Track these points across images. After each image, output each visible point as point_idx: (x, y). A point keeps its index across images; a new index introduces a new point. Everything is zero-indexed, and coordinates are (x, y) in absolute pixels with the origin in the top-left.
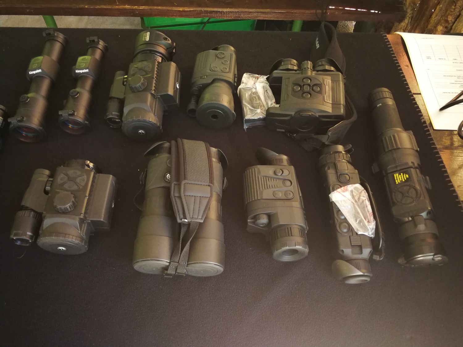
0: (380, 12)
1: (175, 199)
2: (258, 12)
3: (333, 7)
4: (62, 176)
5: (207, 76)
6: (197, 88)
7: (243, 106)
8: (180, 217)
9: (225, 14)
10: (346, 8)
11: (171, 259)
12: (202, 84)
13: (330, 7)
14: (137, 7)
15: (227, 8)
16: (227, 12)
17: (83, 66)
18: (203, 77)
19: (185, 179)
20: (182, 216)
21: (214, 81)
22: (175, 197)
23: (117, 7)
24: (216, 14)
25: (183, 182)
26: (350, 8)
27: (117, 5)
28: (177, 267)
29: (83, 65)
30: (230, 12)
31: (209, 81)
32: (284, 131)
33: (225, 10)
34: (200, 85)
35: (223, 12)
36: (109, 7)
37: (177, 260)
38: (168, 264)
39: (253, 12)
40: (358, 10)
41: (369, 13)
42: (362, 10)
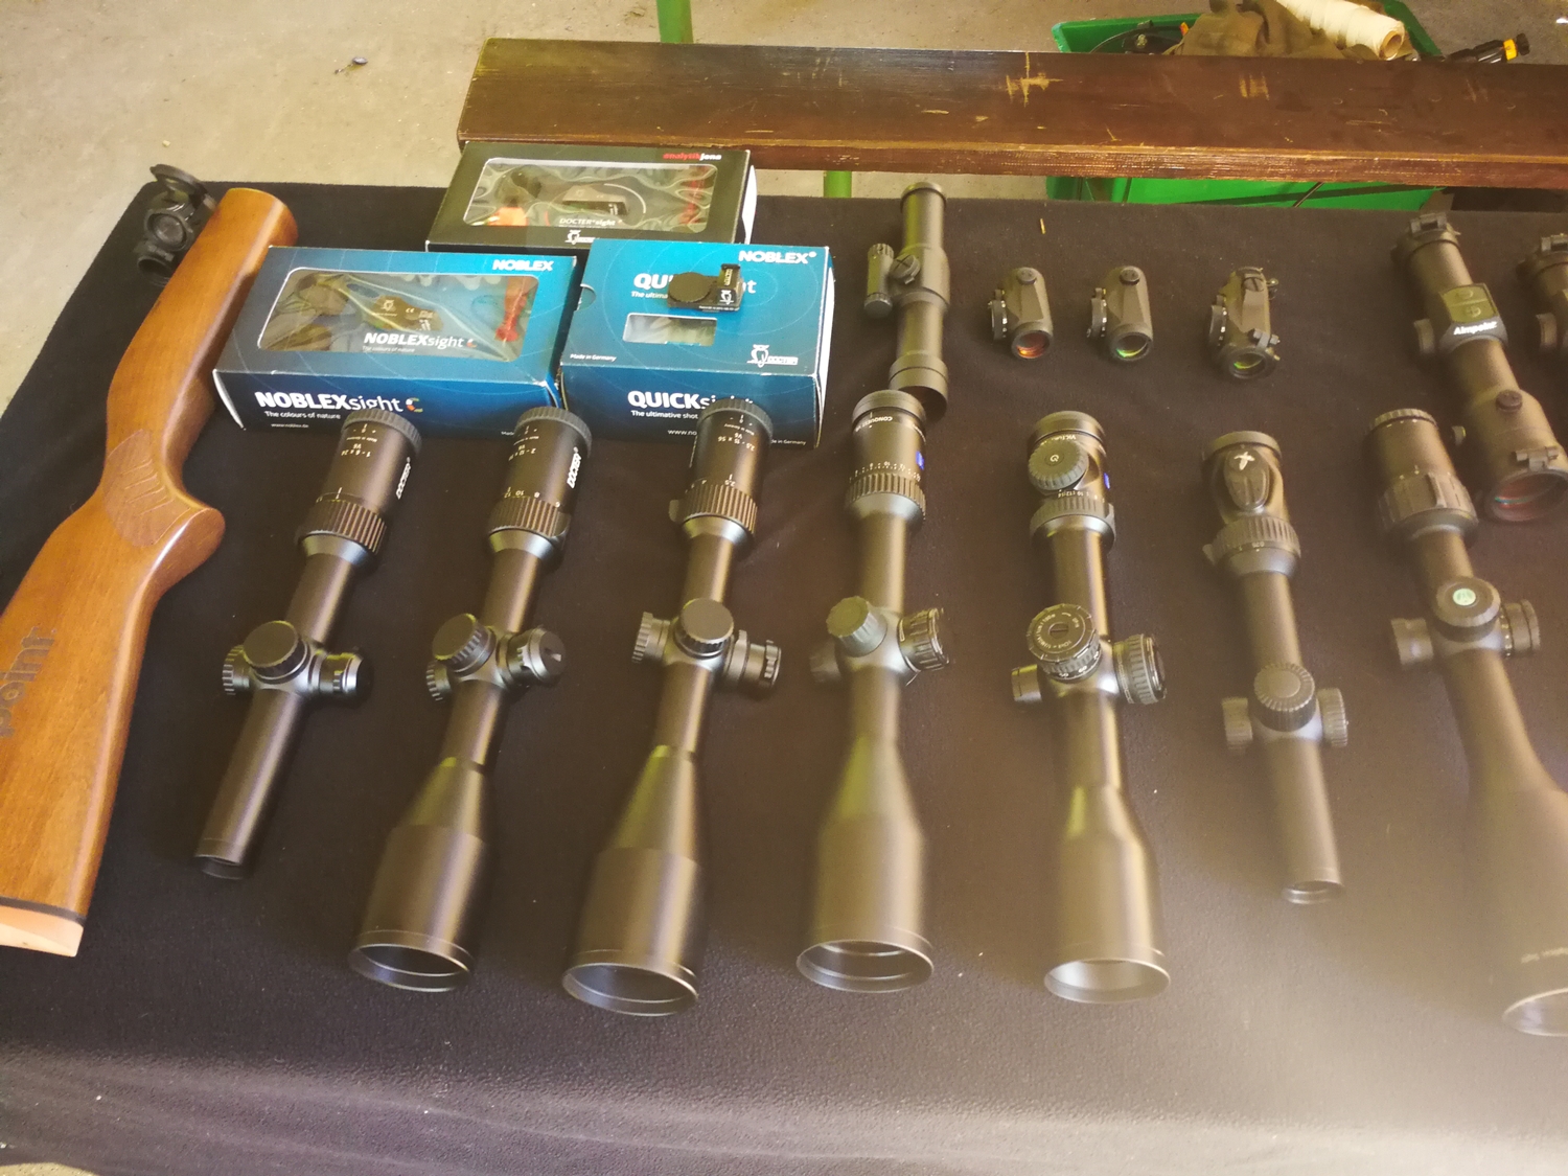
14: (1173, 148)
27: (1114, 144)
30: (1459, 165)
35: (1438, 165)
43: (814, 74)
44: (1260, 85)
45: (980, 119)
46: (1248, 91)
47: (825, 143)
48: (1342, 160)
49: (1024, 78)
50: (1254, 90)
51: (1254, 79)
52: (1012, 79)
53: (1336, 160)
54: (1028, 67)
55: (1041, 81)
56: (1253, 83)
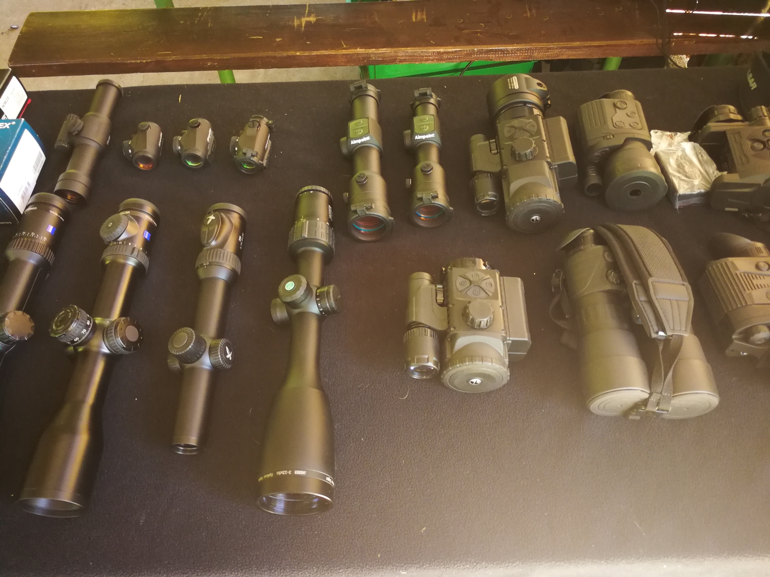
0: (756, 38)
1: (642, 304)
2: (561, 48)
3: (681, 34)
4: (460, 280)
5: (613, 136)
6: (600, 153)
7: (670, 177)
8: (653, 330)
9: (509, 54)
10: (700, 35)
11: (650, 388)
12: (609, 147)
13: (675, 34)
14: (374, 50)
15: (512, 43)
16: (512, 50)
17: (426, 130)
18: (608, 137)
19: (650, 276)
20: (656, 329)
21: (628, 140)
22: (641, 301)
23: (344, 52)
24: (495, 54)
25: (650, 280)
26: (708, 34)
27: (345, 49)
28: (659, 400)
29: (426, 128)
30: (518, 50)
31: (621, 142)
32: (736, 210)
33: (510, 48)
34: (606, 148)
35: (507, 50)
36: (332, 52)
37: (659, 390)
38: (647, 396)
39: (553, 48)
40: (721, 36)
41: (737, 40)
42: (727, 36)
43: (196, 22)
44: (422, 14)
45: (278, 40)
46: (416, 17)
47: (198, 57)
48: (459, 51)
49: (304, 17)
50: (419, 17)
51: (420, 12)
52: (297, 18)
53: (456, 51)
54: (307, 12)
55: (312, 19)
56: (419, 13)
